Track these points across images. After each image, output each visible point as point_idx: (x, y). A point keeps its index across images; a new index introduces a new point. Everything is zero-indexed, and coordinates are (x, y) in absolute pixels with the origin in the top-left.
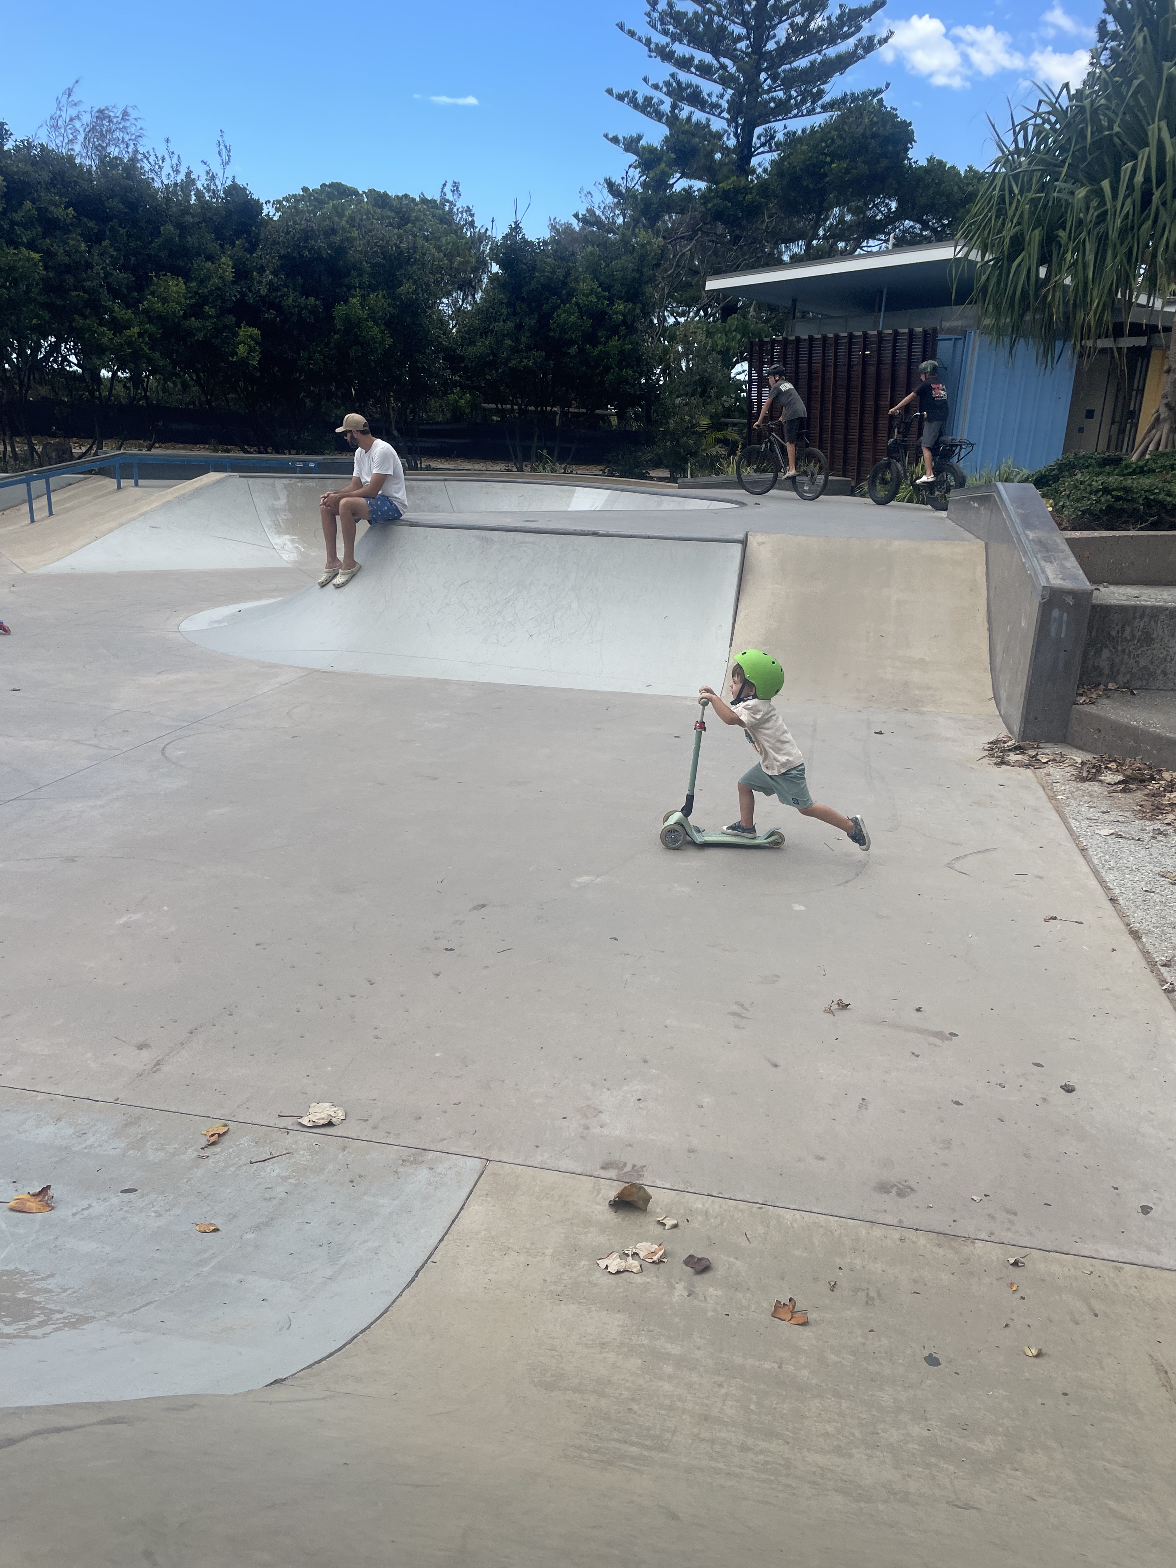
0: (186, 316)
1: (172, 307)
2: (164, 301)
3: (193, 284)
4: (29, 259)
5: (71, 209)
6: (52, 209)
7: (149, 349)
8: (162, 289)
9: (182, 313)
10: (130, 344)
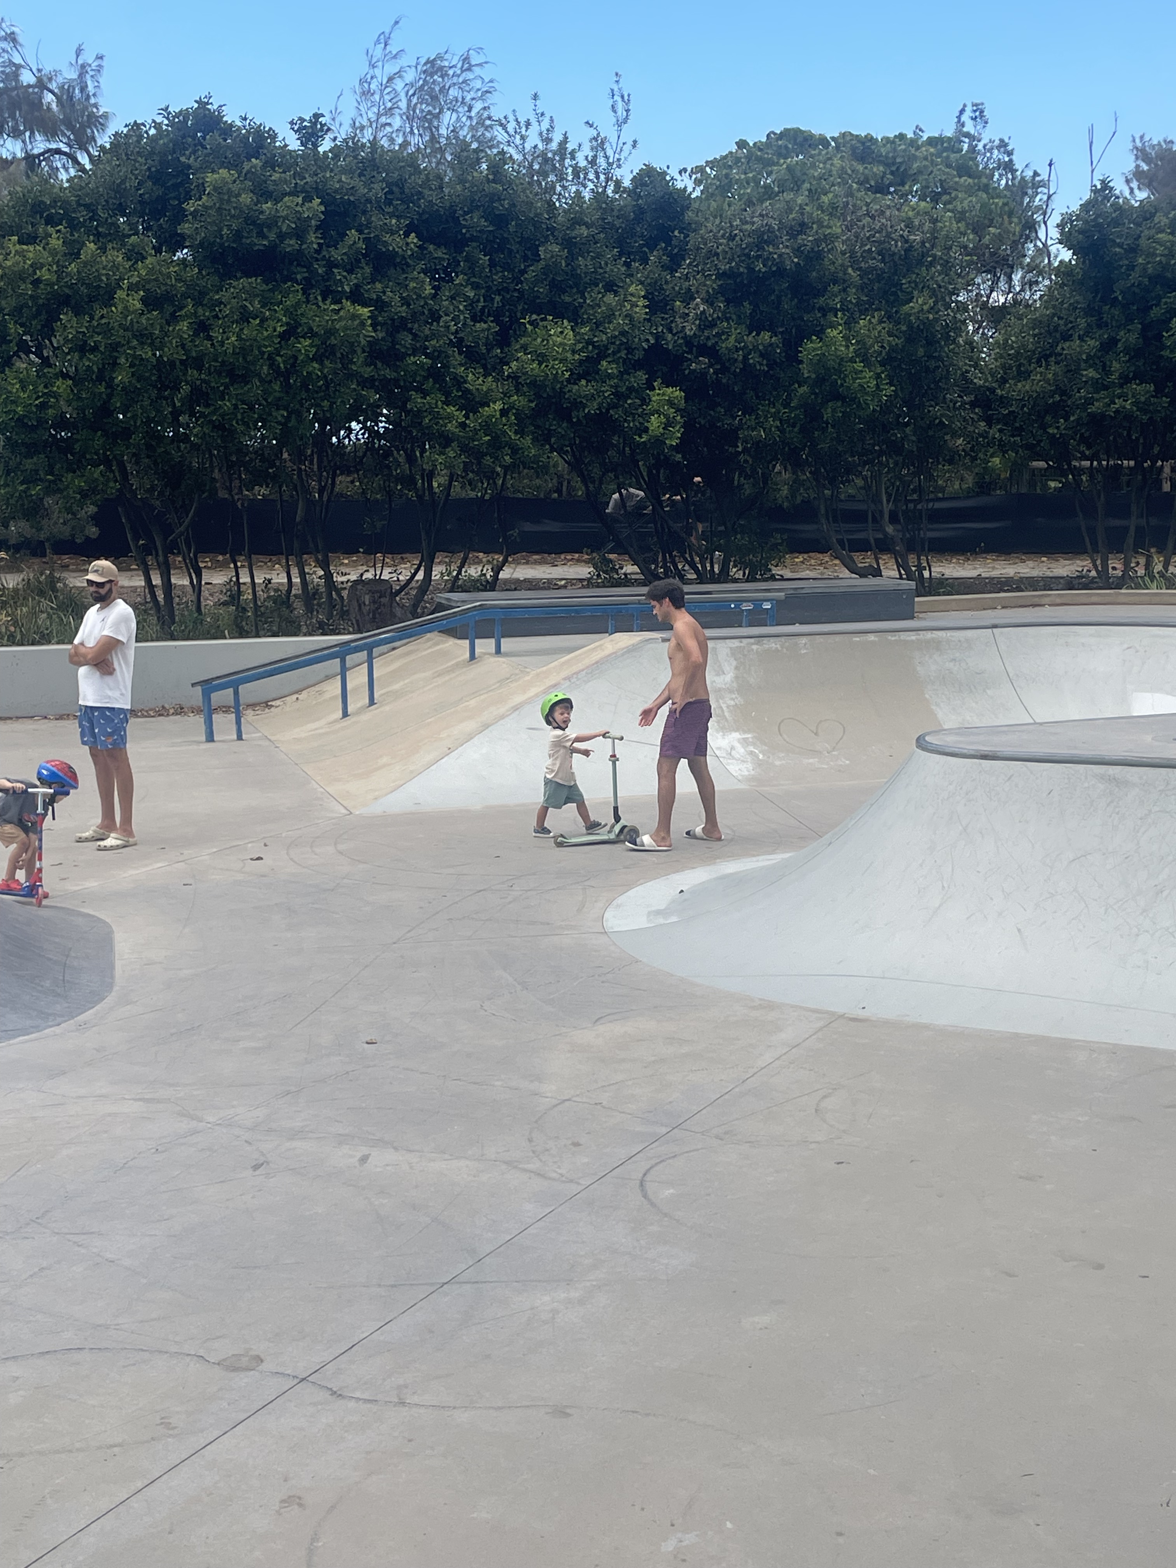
0: (574, 379)
1: (553, 367)
2: (541, 358)
3: (585, 330)
4: (354, 317)
5: (413, 235)
6: (387, 238)
7: (516, 433)
8: (539, 340)
9: (567, 375)
10: (487, 427)
